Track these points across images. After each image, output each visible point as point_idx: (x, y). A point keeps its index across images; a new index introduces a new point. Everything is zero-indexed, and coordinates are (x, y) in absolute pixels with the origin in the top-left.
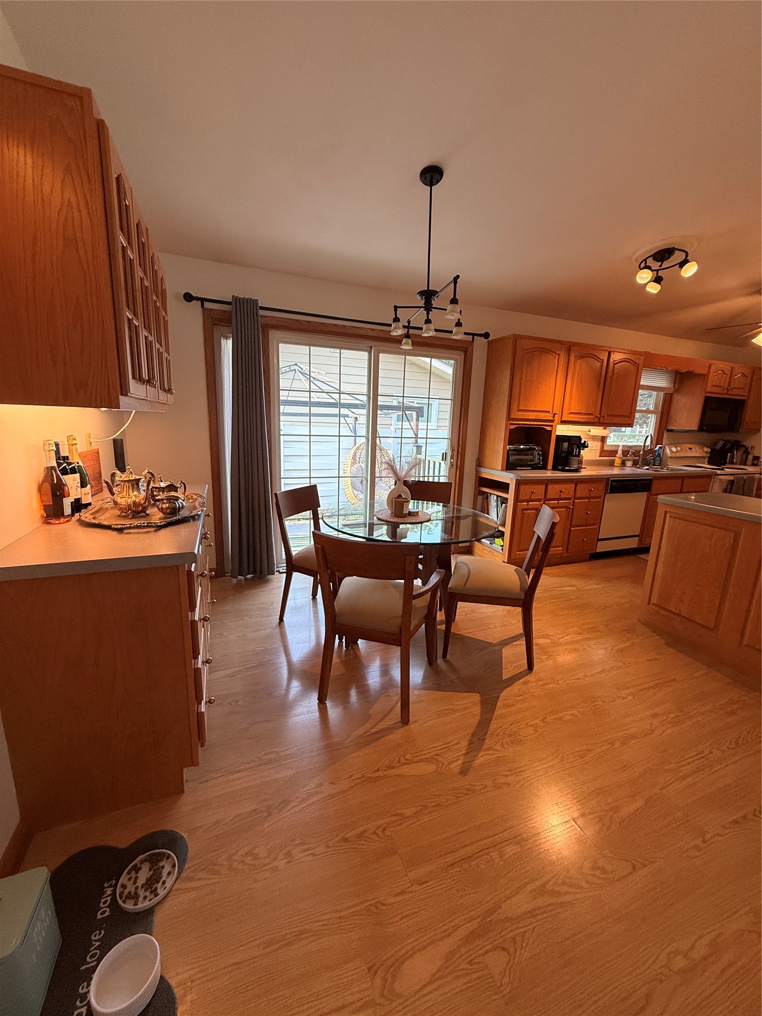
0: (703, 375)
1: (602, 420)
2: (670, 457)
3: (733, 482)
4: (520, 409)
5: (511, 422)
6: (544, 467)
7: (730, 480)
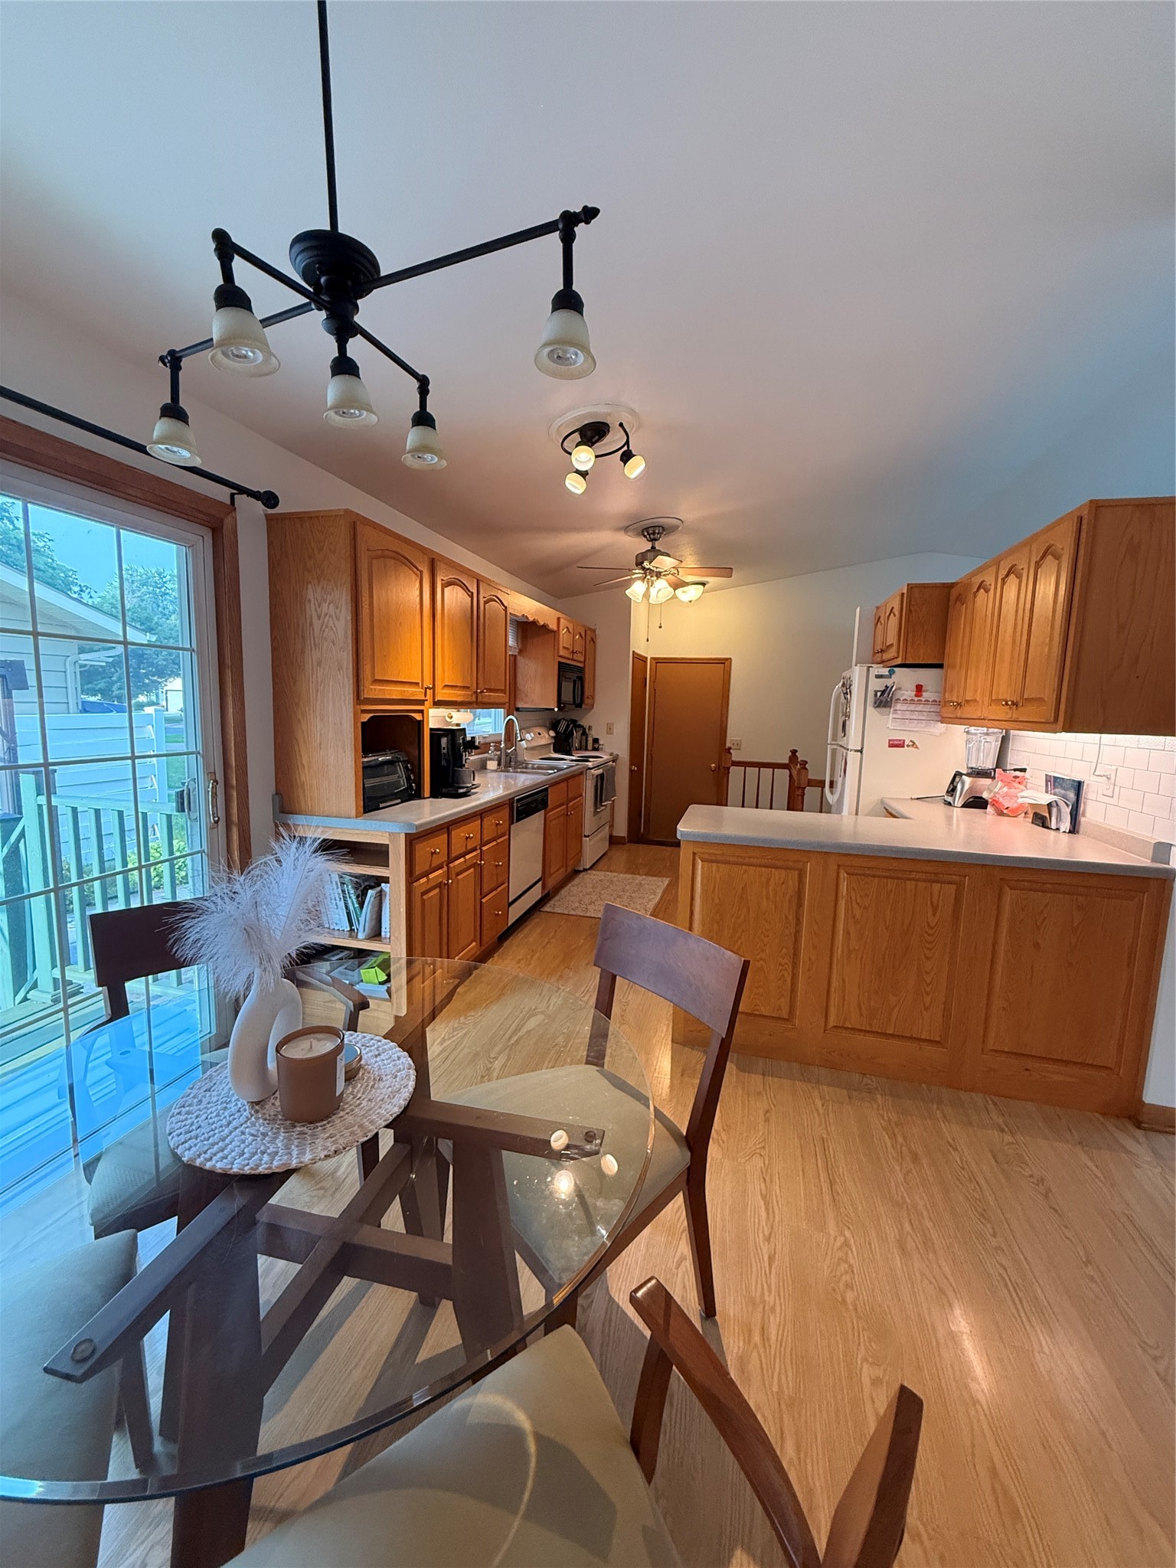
0: (555, 632)
1: (480, 699)
2: (526, 749)
3: (602, 775)
4: (376, 678)
5: (364, 707)
6: (418, 795)
7: (597, 776)
